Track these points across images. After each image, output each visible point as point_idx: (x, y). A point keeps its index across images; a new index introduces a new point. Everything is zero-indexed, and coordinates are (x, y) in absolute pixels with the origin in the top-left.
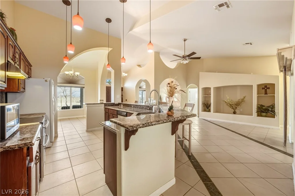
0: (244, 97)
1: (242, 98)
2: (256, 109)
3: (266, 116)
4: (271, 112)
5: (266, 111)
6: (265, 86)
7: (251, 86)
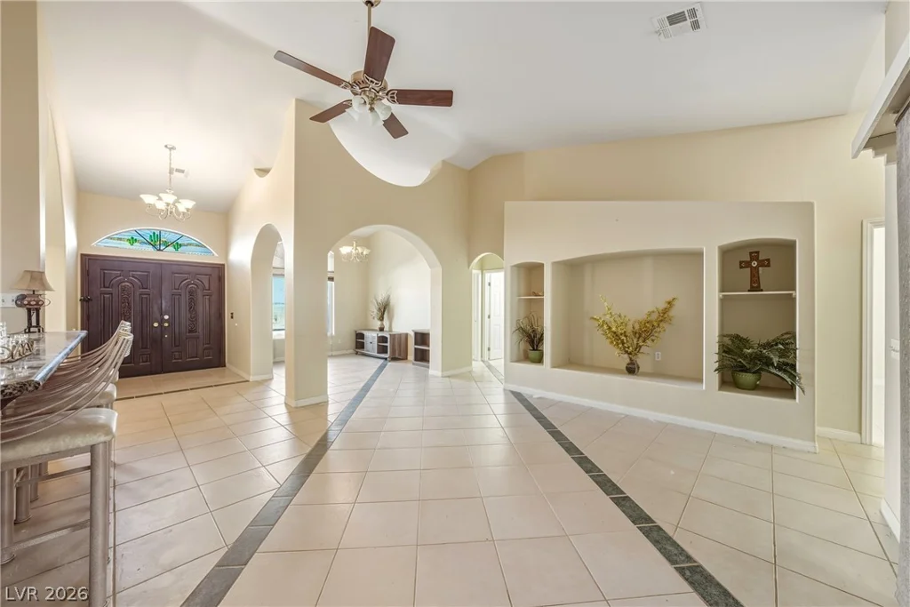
0: (669, 303)
1: (662, 305)
2: (716, 358)
3: (755, 388)
4: (780, 374)
5: (755, 364)
6: (751, 253)
7: (698, 255)
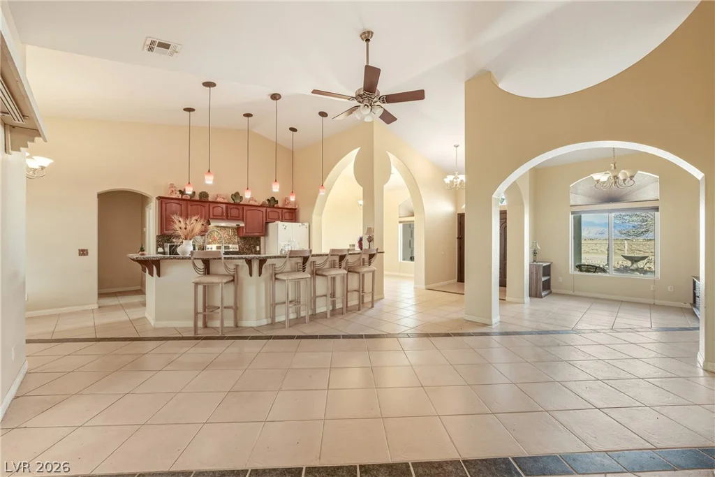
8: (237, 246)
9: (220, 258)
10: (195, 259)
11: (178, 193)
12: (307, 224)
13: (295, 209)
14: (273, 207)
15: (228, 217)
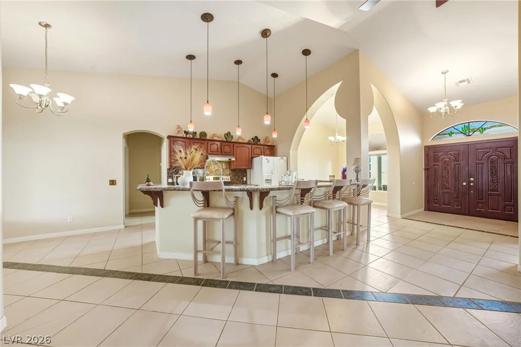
8: (229, 177)
9: (221, 190)
10: (193, 190)
11: (183, 133)
12: (285, 158)
13: (274, 146)
14: (257, 144)
15: (221, 153)
